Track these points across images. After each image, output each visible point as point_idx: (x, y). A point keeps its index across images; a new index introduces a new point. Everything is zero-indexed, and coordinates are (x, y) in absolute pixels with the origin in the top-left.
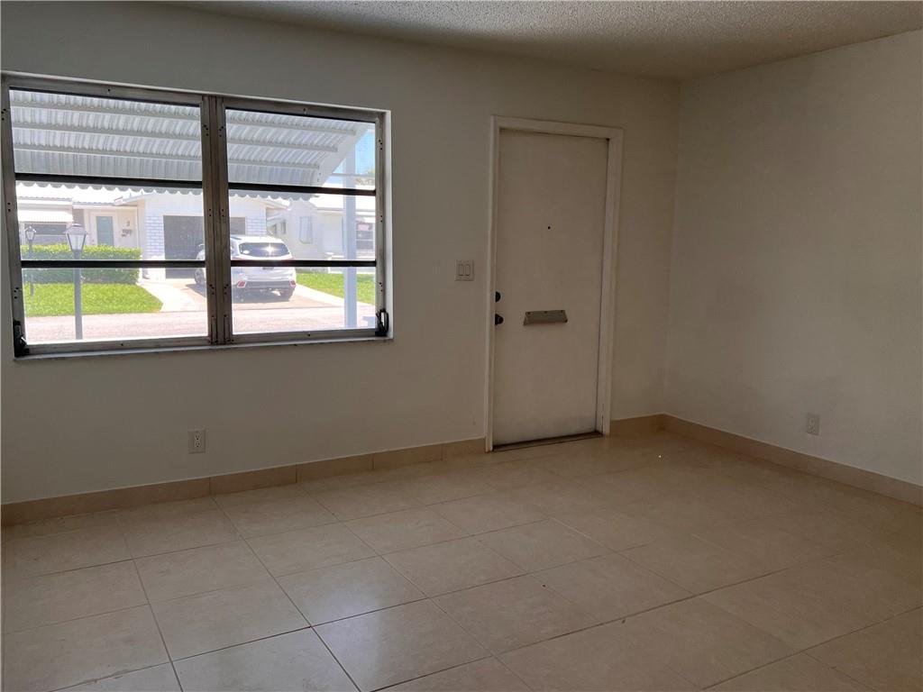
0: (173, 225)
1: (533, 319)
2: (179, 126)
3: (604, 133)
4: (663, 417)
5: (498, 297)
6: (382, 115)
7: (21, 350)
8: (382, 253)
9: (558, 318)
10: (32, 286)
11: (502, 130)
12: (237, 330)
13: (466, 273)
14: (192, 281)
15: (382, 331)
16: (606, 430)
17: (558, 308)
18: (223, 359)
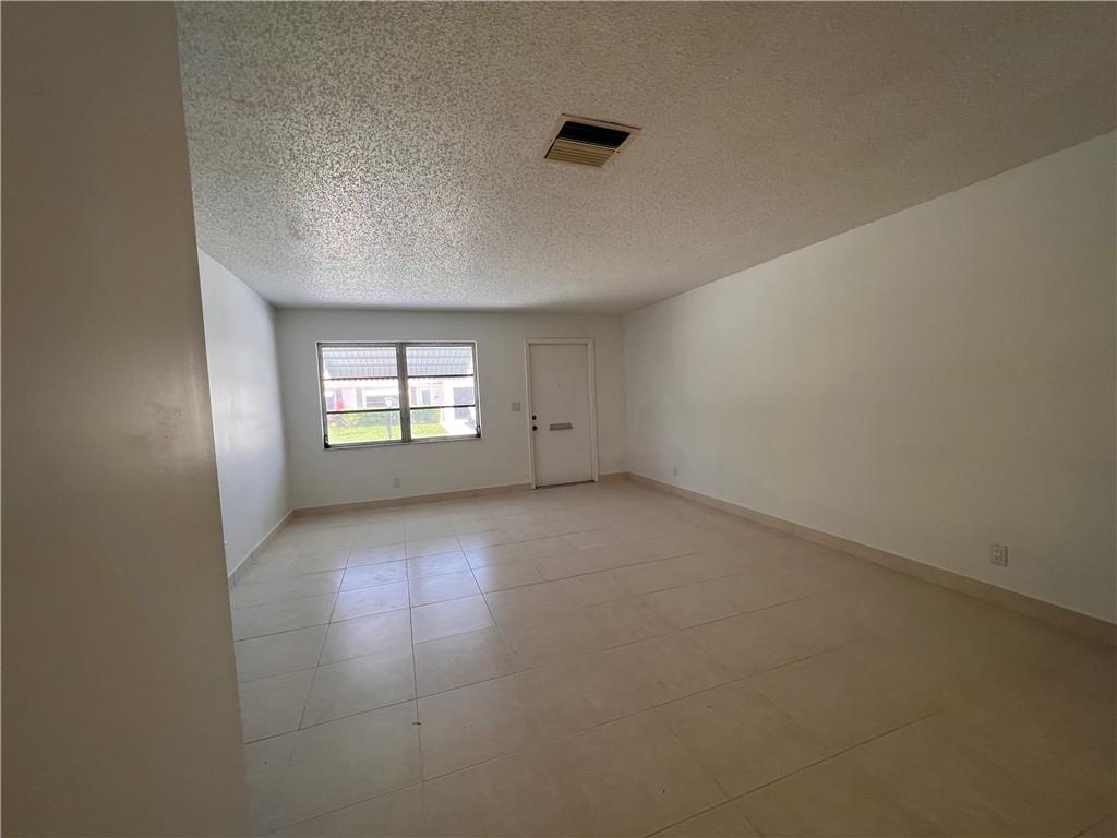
0: (457, 392)
1: (553, 428)
2: (464, 353)
3: (584, 341)
4: (627, 473)
5: (534, 418)
6: (474, 343)
7: (327, 446)
8: (477, 402)
9: (569, 427)
10: (389, 428)
11: (530, 344)
12: (413, 436)
13: (516, 407)
14: (466, 421)
15: (478, 435)
16: (596, 480)
17: (567, 422)
18: (408, 448)
